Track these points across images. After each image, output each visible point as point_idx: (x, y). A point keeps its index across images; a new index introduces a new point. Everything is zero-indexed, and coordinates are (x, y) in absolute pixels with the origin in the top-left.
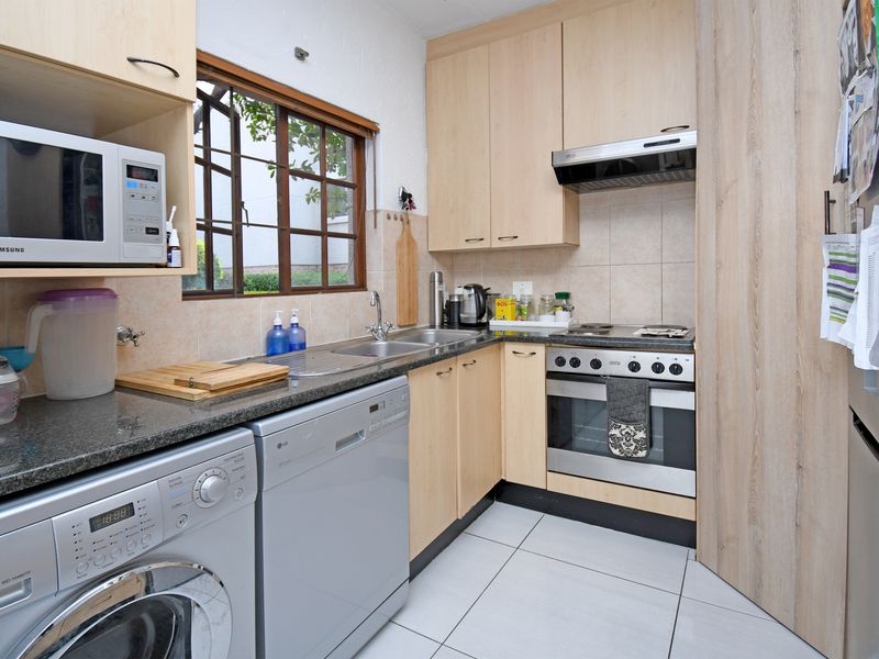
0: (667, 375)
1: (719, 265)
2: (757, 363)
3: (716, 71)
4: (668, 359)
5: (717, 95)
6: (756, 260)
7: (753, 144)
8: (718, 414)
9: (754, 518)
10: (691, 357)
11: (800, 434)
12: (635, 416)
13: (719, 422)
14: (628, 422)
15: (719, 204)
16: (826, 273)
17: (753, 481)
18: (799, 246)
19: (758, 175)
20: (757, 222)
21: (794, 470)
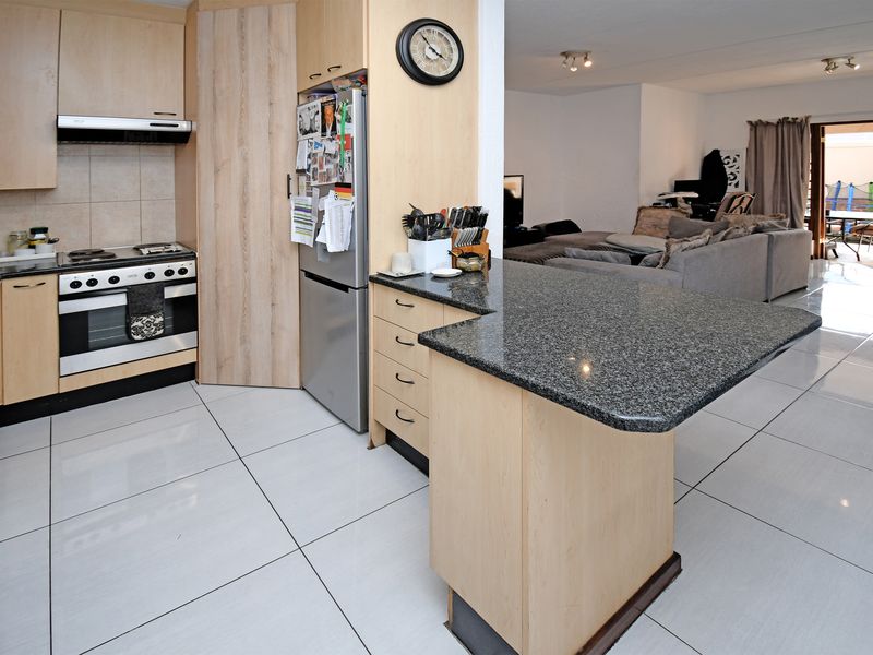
0: (176, 276)
1: (217, 206)
2: (245, 258)
3: (214, 95)
4: (176, 266)
5: (215, 109)
6: (244, 204)
7: (242, 142)
8: (217, 291)
9: (244, 340)
10: (193, 262)
11: (273, 289)
12: (154, 308)
13: (218, 296)
14: (148, 315)
15: (217, 171)
16: (293, 212)
17: (243, 321)
18: (271, 198)
19: (245, 160)
20: (245, 183)
21: (269, 307)
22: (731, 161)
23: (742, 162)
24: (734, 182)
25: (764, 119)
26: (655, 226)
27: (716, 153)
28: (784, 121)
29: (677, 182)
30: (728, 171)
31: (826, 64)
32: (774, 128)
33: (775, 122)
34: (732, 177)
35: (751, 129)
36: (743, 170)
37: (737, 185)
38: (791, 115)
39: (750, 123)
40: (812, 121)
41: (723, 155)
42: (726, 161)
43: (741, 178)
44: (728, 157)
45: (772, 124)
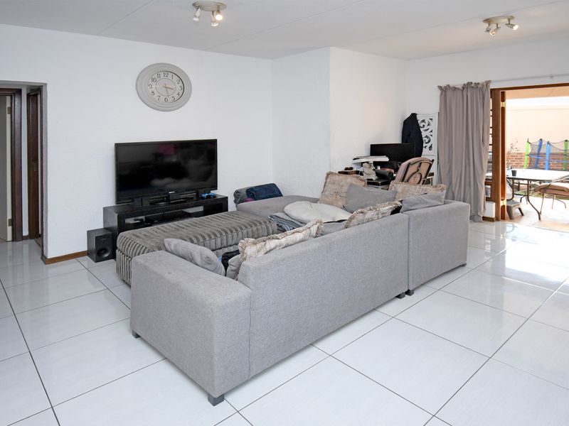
22: (426, 125)
23: (434, 126)
24: (429, 145)
25: (452, 84)
26: (337, 193)
27: (414, 116)
28: (468, 86)
29: (372, 146)
30: (424, 134)
31: (486, 25)
32: (459, 93)
33: (460, 87)
34: (427, 141)
35: (441, 94)
36: (435, 133)
37: (431, 147)
38: (474, 81)
39: (440, 88)
40: (492, 86)
41: (419, 118)
42: (421, 125)
43: (434, 141)
44: (423, 121)
45: (458, 89)
